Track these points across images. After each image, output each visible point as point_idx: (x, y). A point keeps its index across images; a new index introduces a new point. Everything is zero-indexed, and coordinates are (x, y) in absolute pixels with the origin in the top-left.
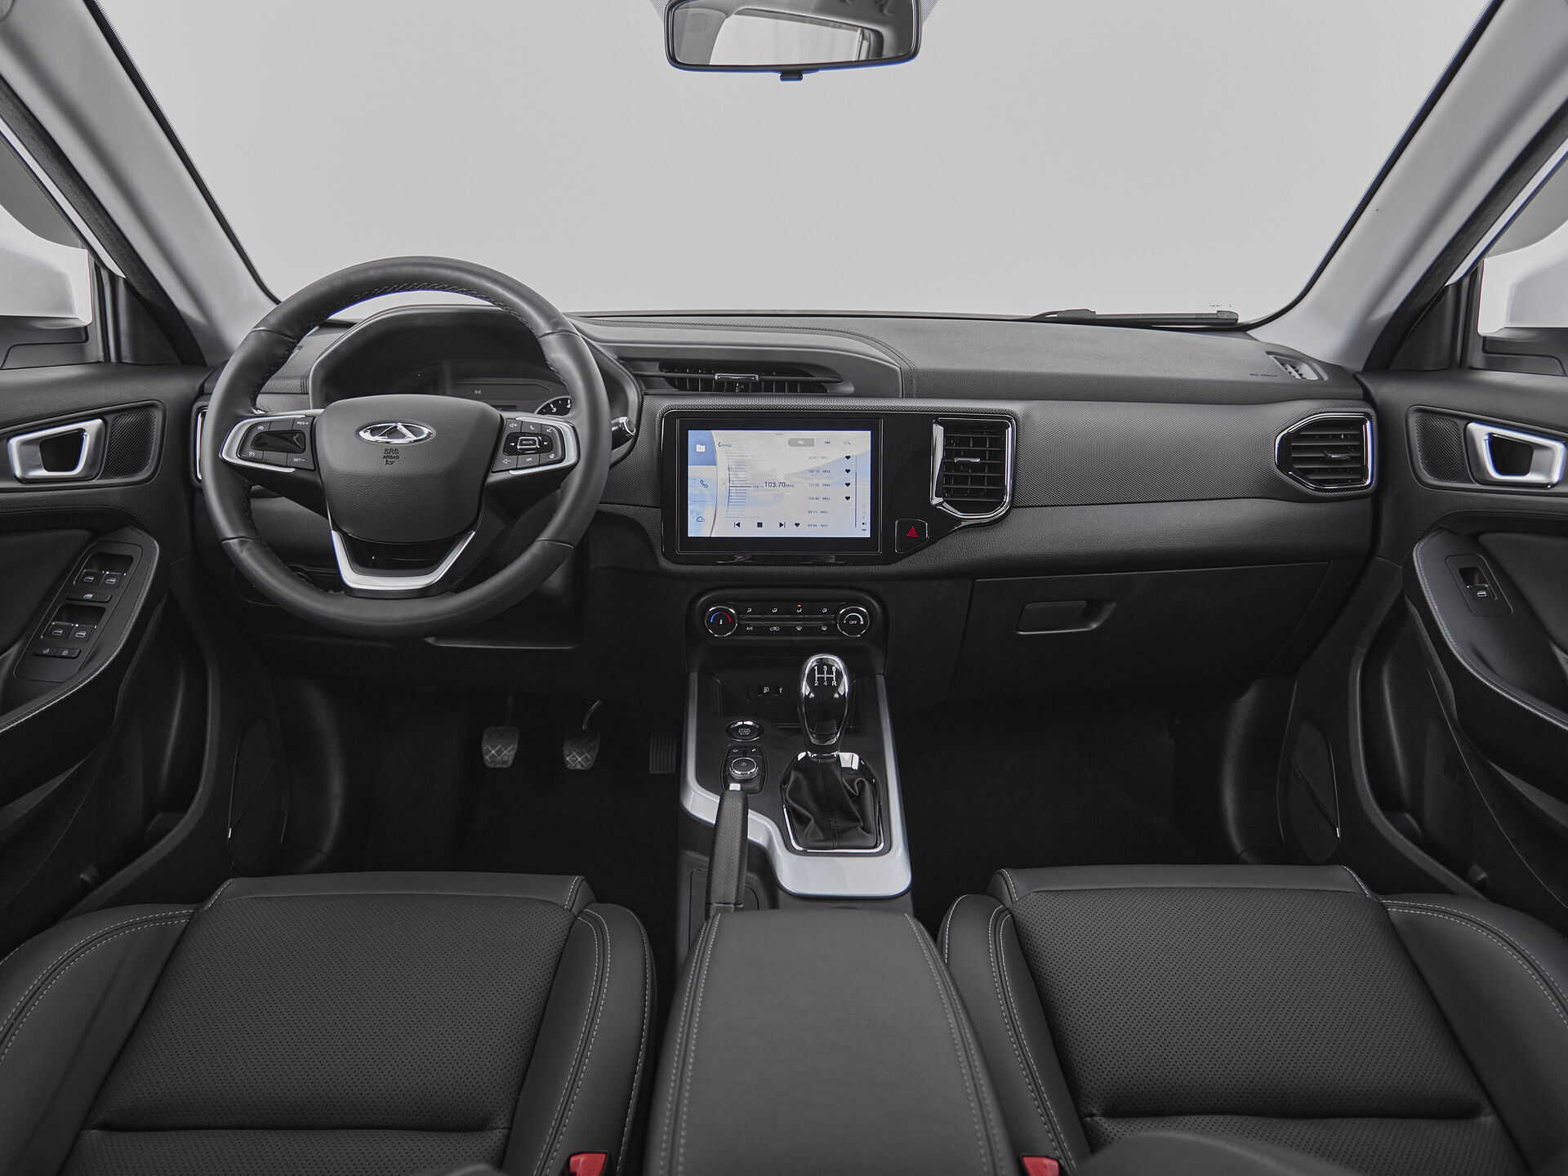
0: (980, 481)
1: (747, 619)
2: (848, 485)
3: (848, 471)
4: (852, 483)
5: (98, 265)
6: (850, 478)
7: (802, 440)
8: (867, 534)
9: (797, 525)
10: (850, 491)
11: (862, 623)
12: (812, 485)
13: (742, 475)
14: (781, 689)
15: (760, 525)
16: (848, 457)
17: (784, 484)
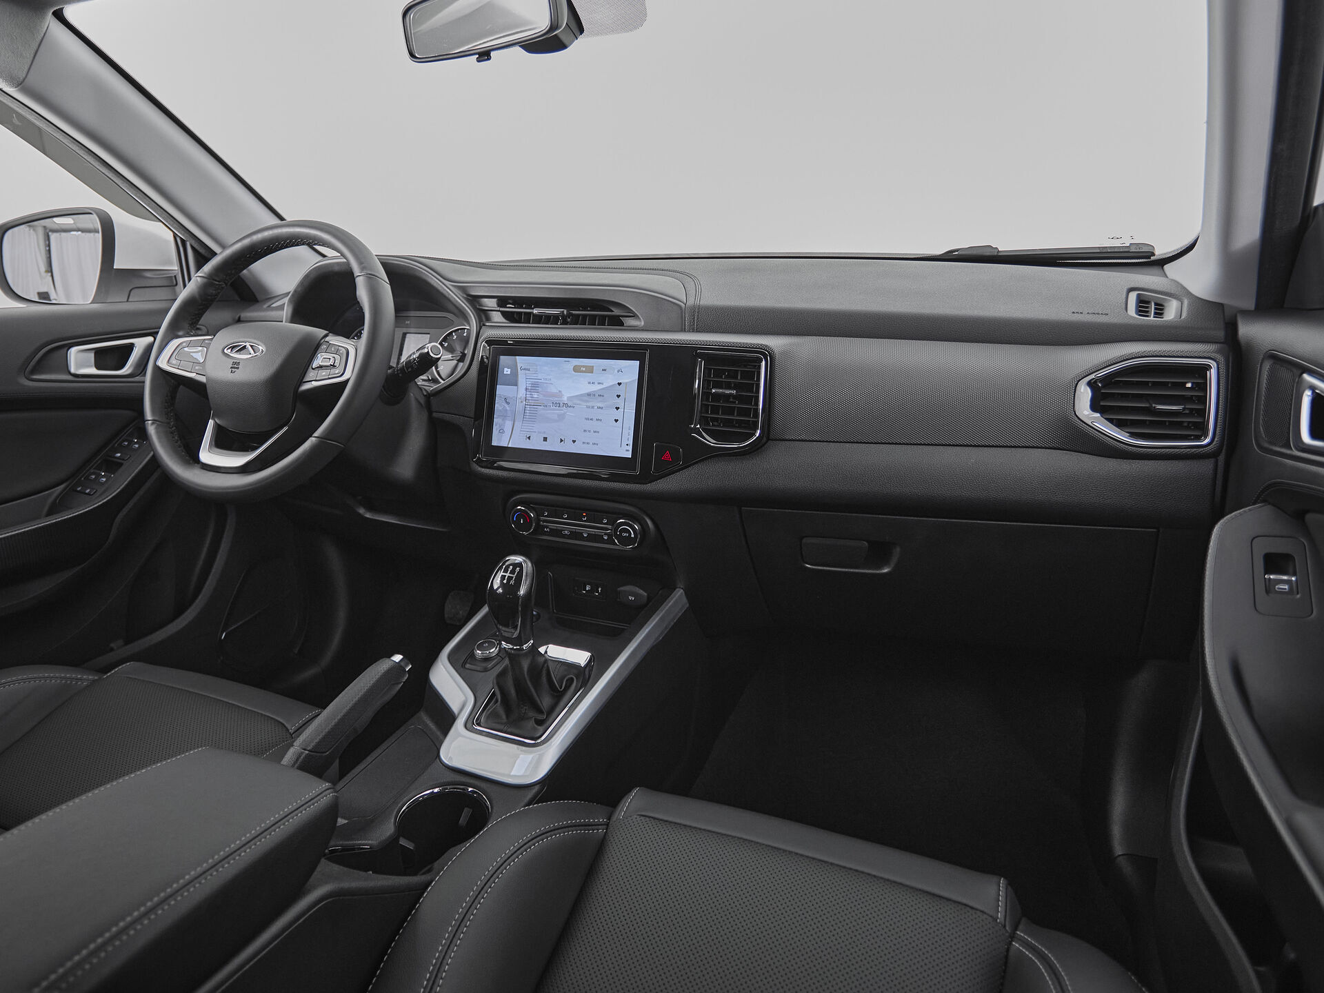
0: (730, 411)
1: (544, 521)
2: (617, 408)
3: (618, 396)
4: (621, 407)
5: (175, 236)
6: (620, 402)
7: (584, 366)
8: (629, 455)
9: (574, 441)
10: (619, 414)
11: (633, 536)
12: (588, 407)
13: (535, 395)
14: (600, 589)
15: (545, 439)
16: (619, 384)
17: (566, 405)
